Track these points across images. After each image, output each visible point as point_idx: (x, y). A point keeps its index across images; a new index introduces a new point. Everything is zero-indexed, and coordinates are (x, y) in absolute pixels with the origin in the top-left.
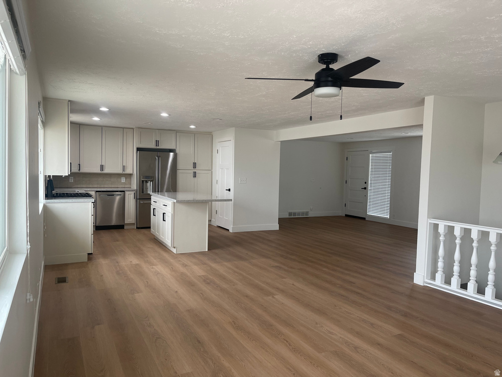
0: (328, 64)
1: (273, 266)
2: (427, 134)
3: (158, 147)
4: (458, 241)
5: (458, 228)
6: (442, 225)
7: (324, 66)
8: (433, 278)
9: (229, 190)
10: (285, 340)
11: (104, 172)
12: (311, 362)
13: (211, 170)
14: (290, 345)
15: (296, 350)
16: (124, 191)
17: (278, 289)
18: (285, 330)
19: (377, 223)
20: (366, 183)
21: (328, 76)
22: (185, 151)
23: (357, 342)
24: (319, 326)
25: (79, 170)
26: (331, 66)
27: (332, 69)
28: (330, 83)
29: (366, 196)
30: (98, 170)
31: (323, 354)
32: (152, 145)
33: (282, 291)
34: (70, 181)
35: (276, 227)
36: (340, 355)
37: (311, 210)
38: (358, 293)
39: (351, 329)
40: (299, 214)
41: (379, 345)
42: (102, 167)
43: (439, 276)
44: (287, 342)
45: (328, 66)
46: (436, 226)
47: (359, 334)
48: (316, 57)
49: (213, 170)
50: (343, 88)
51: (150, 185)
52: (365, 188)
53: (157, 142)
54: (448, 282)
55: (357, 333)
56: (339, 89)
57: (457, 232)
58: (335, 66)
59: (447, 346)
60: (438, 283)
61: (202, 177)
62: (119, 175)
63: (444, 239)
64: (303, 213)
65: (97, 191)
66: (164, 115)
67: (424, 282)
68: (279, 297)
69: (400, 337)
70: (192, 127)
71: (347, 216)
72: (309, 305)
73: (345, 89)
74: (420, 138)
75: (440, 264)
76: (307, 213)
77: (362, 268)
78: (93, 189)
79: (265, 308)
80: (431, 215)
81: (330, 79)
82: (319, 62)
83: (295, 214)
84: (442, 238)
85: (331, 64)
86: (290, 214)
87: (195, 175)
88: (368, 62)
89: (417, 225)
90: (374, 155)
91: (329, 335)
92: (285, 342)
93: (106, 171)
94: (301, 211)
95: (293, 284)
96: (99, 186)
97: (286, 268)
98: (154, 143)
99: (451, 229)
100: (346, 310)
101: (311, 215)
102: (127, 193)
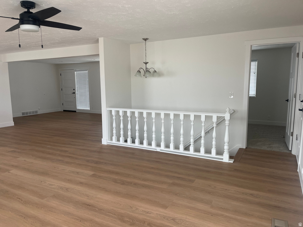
0: (29, 8)
1: (9, 152)
2: (101, 60)
4: (121, 118)
5: (121, 111)
6: (114, 110)
7: (26, 10)
8: (112, 140)
10: (18, 198)
12: (37, 207)
14: (22, 200)
15: (26, 202)
17: (13, 166)
18: (19, 192)
19: (83, 113)
20: (74, 90)
21: (29, 17)
23: (68, 185)
24: (43, 183)
26: (31, 10)
27: (32, 13)
28: (31, 22)
29: (75, 98)
31: (46, 199)
33: (16, 167)
35: (12, 124)
36: (56, 196)
37: (39, 109)
38: (69, 157)
39: (65, 179)
40: (30, 113)
41: (81, 183)
43: (114, 138)
44: (20, 199)
45: (28, 10)
46: (111, 111)
47: (70, 181)
48: (19, 2)
50: (41, 26)
52: (74, 93)
54: (118, 140)
55: (68, 180)
56: (38, 27)
57: (121, 114)
58: (33, 11)
59: (117, 173)
60: (114, 142)
63: (115, 118)
64: (33, 112)
67: (107, 143)
68: (14, 171)
69: (93, 176)
71: (64, 111)
72: (36, 171)
73: (43, 27)
74: (99, 62)
75: (114, 132)
76: (36, 112)
77: (73, 142)
79: (3, 181)
80: (108, 106)
81: (31, 19)
82: (22, 6)
83: (27, 113)
84: (114, 118)
85: (30, 9)
86: (23, 114)
88: (54, 11)
89: (101, 112)
90: (78, 72)
91: (50, 186)
92: (18, 199)
94: (32, 111)
95: (25, 161)
97: (19, 151)
99: (118, 112)
100: (62, 168)
101: (39, 112)
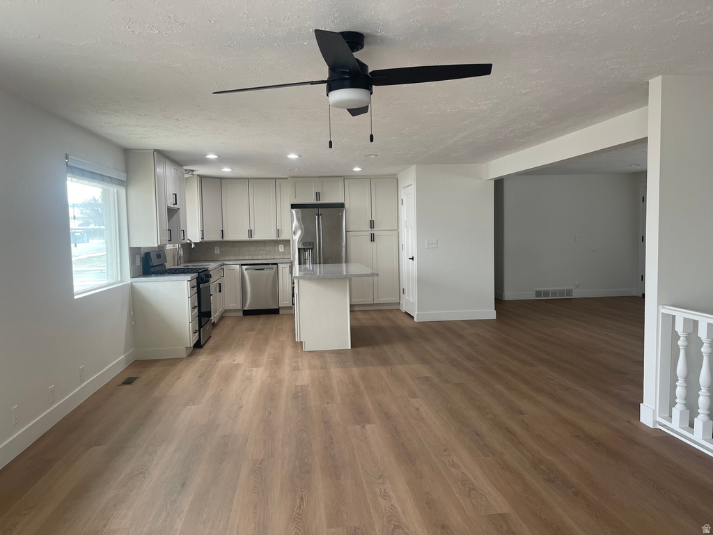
3: (319, 202)
4: (705, 350)
5: (704, 323)
6: (681, 319)
9: (412, 259)
11: (253, 239)
13: (397, 230)
16: (276, 264)
22: (357, 205)
25: (223, 238)
30: (245, 237)
32: (312, 201)
34: (216, 252)
37: (577, 287)
40: (554, 293)
42: (250, 233)
43: (677, 412)
49: (400, 230)
51: (308, 254)
53: (318, 195)
57: (704, 332)
60: (675, 426)
61: (384, 240)
62: (276, 243)
64: (562, 293)
65: (242, 265)
66: (293, 156)
67: (656, 422)
70: (357, 169)
75: (679, 391)
76: (570, 292)
78: (237, 262)
83: (547, 293)
84: (681, 342)
86: (538, 293)
87: (373, 238)
93: (256, 237)
94: (559, 288)
96: (251, 258)
98: (314, 196)
101: (577, 294)
102: (280, 266)
